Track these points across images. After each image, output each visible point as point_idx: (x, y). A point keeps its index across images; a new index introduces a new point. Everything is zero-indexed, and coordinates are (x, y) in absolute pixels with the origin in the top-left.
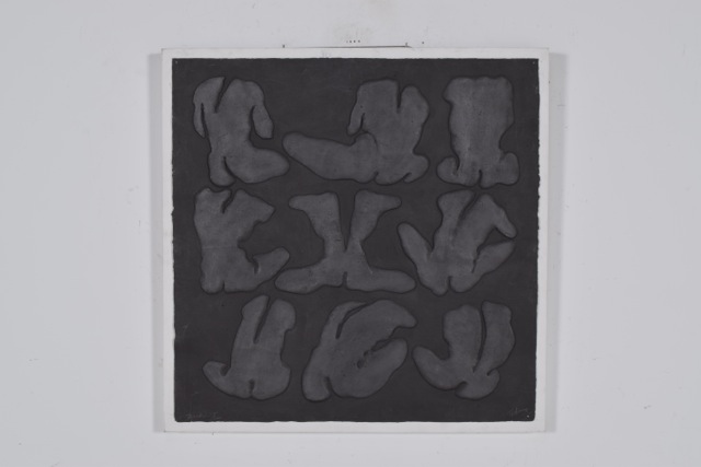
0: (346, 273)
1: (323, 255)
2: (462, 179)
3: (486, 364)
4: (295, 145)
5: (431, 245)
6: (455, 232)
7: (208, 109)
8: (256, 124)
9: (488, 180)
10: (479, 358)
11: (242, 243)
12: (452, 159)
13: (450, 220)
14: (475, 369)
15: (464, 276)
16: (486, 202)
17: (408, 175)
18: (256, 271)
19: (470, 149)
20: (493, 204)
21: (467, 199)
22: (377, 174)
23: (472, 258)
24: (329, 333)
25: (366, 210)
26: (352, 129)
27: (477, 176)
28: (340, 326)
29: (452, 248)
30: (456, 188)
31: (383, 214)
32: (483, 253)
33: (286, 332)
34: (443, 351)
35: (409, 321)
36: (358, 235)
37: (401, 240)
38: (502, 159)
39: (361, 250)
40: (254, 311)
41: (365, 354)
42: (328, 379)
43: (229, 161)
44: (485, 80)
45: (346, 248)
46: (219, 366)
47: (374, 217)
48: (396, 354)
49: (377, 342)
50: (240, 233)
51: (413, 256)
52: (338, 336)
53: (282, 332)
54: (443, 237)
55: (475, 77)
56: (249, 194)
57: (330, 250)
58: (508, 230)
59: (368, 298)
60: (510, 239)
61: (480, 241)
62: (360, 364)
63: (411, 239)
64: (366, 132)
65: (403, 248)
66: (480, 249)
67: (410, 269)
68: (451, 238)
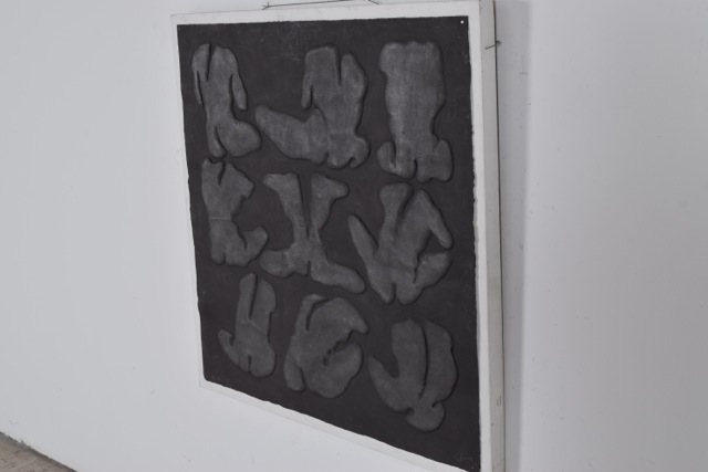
0: (309, 262)
1: (292, 240)
2: (399, 169)
3: (432, 394)
4: (263, 117)
5: (375, 242)
6: (395, 232)
7: (203, 77)
8: (235, 94)
9: (423, 173)
10: (425, 384)
11: (234, 218)
12: (389, 144)
13: (390, 218)
14: (421, 395)
15: (409, 289)
16: (421, 200)
17: (352, 159)
18: (245, 247)
19: (404, 133)
20: (429, 204)
21: (404, 194)
22: (327, 155)
23: (413, 266)
24: (302, 318)
25: (320, 195)
26: (305, 102)
27: (412, 167)
28: (309, 318)
29: (394, 251)
30: (395, 179)
31: (334, 202)
32: (423, 262)
33: (271, 314)
34: (393, 369)
35: (361, 326)
36: (317, 223)
38: (435, 147)
39: (319, 240)
40: (247, 282)
41: (329, 352)
42: (301, 370)
43: (220, 131)
44: (414, 45)
45: (308, 235)
46: (228, 335)
47: (327, 204)
48: (351, 361)
49: (338, 343)
50: (233, 207)
52: (307, 328)
53: (267, 313)
54: (385, 236)
55: (403, 41)
56: (236, 168)
57: (297, 235)
58: (443, 238)
59: (330, 292)
60: (445, 249)
61: (418, 246)
62: (325, 362)
63: (357, 232)
64: (317, 107)
66: (419, 255)
67: (361, 273)
68: (392, 238)
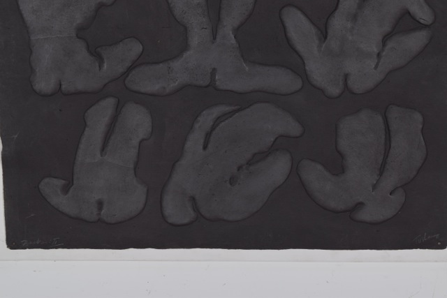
0: (214, 70)
1: (185, 47)
3: (390, 180)
5: (324, 35)
6: (354, 17)
10: (381, 174)
11: (81, 32)
13: (348, 3)
14: (374, 187)
15: (365, 74)
18: (101, 67)
23: (376, 50)
24: (194, 142)
28: (208, 135)
29: (350, 38)
32: (390, 45)
33: (141, 142)
34: (336, 165)
35: (294, 128)
36: (230, 21)
37: (284, 27)
39: (233, 41)
40: (100, 116)
41: (239, 168)
42: (193, 199)
45: (215, 38)
46: (59, 183)
48: (278, 169)
49: (255, 155)
50: (79, 19)
51: (299, 47)
52: (205, 147)
53: (135, 142)
54: (338, 23)
57: (195, 40)
58: (424, 15)
59: (242, 101)
60: (425, 26)
62: (233, 180)
63: (297, 25)
65: (288, 40)
66: (386, 38)
67: (298, 69)
68: (349, 25)
